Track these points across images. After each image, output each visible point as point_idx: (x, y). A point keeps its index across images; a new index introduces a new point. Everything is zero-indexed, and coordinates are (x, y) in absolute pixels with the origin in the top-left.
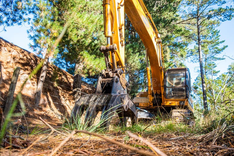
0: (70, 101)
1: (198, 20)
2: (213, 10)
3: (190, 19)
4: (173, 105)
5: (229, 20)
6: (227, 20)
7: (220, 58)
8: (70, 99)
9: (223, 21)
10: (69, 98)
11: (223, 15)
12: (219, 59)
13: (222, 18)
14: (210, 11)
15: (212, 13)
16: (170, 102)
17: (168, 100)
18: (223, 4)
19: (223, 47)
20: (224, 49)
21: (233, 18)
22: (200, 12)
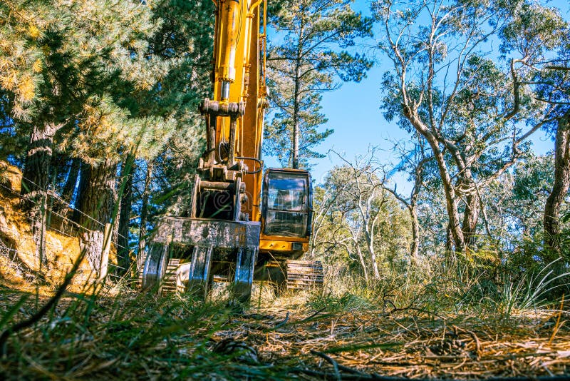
0: (19, 227)
1: (298, 66)
2: (330, 53)
3: (278, 59)
4: (280, 248)
5: (355, 80)
6: (352, 81)
7: (318, 154)
8: (19, 221)
9: (345, 80)
10: (16, 218)
11: (347, 69)
12: (316, 155)
13: (345, 74)
14: (325, 54)
15: (329, 58)
16: (274, 243)
17: (268, 237)
18: (349, 46)
19: (325, 131)
20: (325, 135)
21: (363, 78)
22: (304, 49)
